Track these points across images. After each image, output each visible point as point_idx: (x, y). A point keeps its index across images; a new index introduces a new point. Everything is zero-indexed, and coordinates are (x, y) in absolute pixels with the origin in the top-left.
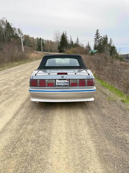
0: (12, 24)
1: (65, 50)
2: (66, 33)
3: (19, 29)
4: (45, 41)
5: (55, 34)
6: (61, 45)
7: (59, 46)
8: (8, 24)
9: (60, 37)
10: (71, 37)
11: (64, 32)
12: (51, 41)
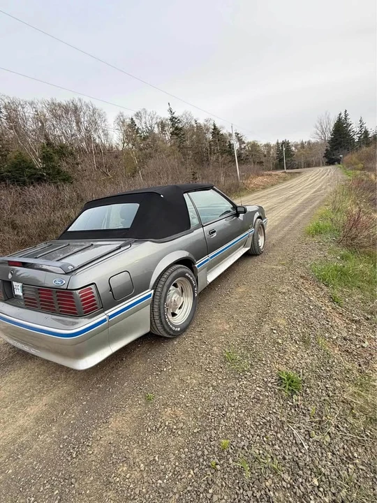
0: (223, 128)
1: (341, 156)
2: (346, 116)
3: (238, 134)
4: (296, 146)
5: (318, 125)
6: (332, 147)
7: (327, 150)
8: (215, 128)
9: (332, 127)
10: (361, 121)
11: (340, 114)
12: (309, 143)
